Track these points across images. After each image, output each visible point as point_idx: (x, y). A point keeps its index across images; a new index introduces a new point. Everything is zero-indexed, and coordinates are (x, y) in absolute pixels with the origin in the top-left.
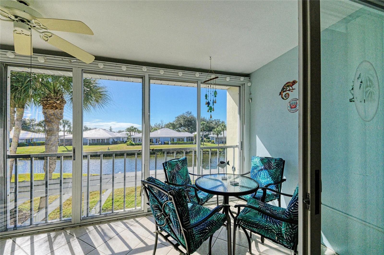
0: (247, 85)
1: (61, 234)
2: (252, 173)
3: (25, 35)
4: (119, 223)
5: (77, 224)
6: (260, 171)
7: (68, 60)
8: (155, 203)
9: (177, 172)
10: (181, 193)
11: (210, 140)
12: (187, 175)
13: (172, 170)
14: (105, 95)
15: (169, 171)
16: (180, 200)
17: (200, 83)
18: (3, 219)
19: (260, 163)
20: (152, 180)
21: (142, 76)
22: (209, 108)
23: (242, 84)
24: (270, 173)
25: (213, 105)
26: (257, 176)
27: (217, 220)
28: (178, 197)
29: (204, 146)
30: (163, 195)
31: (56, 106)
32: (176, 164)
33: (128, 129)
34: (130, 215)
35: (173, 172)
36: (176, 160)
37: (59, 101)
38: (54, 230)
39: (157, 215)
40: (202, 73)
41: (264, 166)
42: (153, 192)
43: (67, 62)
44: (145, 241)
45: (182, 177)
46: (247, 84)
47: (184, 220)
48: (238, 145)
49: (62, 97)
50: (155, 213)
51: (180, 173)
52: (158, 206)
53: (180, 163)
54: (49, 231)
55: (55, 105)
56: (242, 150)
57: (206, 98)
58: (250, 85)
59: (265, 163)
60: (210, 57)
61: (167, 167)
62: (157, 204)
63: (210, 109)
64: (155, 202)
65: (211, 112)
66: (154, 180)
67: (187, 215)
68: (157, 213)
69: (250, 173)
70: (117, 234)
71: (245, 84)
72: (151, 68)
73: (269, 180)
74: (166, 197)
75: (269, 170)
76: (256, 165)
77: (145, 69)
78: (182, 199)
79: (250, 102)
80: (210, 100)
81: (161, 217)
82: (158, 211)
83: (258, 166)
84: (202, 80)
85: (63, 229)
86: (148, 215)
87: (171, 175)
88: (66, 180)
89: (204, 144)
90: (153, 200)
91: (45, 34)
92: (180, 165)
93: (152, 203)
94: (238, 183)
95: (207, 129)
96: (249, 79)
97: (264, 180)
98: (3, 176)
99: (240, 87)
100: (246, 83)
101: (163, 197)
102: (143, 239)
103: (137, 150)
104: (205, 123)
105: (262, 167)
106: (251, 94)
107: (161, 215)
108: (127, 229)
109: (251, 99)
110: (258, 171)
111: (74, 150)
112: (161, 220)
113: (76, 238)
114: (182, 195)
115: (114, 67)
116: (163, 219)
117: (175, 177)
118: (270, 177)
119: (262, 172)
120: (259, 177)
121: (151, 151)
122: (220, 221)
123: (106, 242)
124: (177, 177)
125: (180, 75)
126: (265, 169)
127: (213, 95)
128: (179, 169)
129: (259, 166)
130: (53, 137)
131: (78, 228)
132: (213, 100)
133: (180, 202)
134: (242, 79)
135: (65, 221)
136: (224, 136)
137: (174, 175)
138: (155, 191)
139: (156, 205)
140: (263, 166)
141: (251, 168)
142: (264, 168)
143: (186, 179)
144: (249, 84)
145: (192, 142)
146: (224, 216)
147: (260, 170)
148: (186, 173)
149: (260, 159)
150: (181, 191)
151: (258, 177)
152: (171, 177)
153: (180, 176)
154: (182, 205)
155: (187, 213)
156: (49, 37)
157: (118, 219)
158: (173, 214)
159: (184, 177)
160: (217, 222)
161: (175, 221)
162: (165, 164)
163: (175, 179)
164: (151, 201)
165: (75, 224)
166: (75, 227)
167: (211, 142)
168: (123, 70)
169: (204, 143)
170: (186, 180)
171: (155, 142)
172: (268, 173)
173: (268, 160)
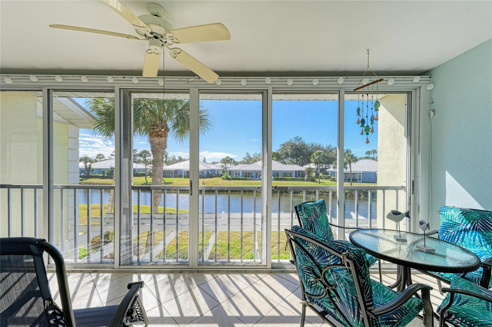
0: (426, 89)
1: (179, 277)
2: (445, 234)
3: (156, 54)
4: (239, 276)
5: (194, 269)
6: (463, 232)
7: (185, 79)
8: (307, 264)
9: (315, 219)
10: (362, 257)
11: (329, 176)
12: (327, 226)
13: (308, 217)
14: (206, 119)
15: (305, 219)
16: (361, 269)
17: (344, 93)
18: (129, 250)
19: (462, 219)
20: (300, 230)
21: (263, 91)
22: (364, 128)
23: (415, 88)
24: (488, 239)
25: (372, 123)
26: (456, 239)
27: (408, 306)
28: (357, 262)
29: (320, 184)
30: (327, 256)
31: (161, 135)
32: (313, 209)
33: (224, 160)
34: (251, 269)
35: (310, 220)
36: (311, 203)
37: (164, 129)
38: (173, 272)
39: (308, 281)
40: (347, 77)
41: (472, 224)
42: (307, 248)
43: (185, 83)
44: (277, 307)
45: (321, 228)
46: (426, 87)
47: (366, 299)
48: (405, 186)
49: (166, 125)
50: (306, 277)
51: (319, 222)
52: (312, 268)
53: (318, 208)
54: (168, 272)
55: (160, 133)
56: (413, 194)
57: (358, 114)
58: (431, 89)
59: (475, 219)
60: (368, 51)
61: (302, 213)
62: (310, 265)
63: (365, 130)
64: (308, 262)
65: (367, 134)
66: (304, 231)
67: (370, 291)
68: (309, 278)
69: (437, 232)
70: (241, 291)
71: (422, 89)
72: (276, 79)
73: (485, 249)
74: (333, 260)
75: (485, 233)
76: (453, 222)
77: (268, 80)
78: (365, 267)
79: (432, 116)
80: (367, 117)
81: (315, 285)
82: (311, 276)
83: (456, 223)
84: (347, 88)
85: (181, 272)
86: (272, 272)
87: (307, 224)
88: (172, 215)
89: (320, 182)
90: (304, 258)
91: (174, 51)
92: (318, 210)
93: (302, 262)
94: (434, 250)
95: (324, 160)
96: (429, 79)
97: (474, 249)
98: (128, 207)
99: (409, 93)
100: (422, 86)
101: (328, 259)
102: (275, 305)
103: (256, 187)
104: (321, 153)
105: (467, 225)
106: (433, 103)
107: (316, 281)
108: (250, 286)
109: (434, 111)
110: (459, 231)
111: (191, 184)
112: (316, 290)
113: (197, 286)
114: (364, 261)
115: (232, 83)
116: (320, 288)
117: (313, 227)
118: (488, 246)
119: (466, 235)
120: (462, 242)
121: (274, 188)
122: (413, 308)
123: (229, 298)
124: (316, 228)
125: (315, 84)
126: (475, 229)
127: (372, 109)
128: (317, 216)
129: (460, 223)
130: (159, 168)
131: (196, 274)
132: (373, 116)
133: (361, 271)
134: (417, 79)
135: (182, 263)
136: (351, 171)
137: (312, 225)
138: (311, 248)
139: (308, 267)
140: (470, 224)
141: (441, 225)
142: (472, 228)
143: (326, 231)
144: (430, 87)
145: (303, 178)
146: (419, 303)
147: (461, 231)
148: (326, 223)
149: (460, 212)
150: (362, 254)
151: (457, 241)
152: (309, 226)
153: (319, 226)
154: (363, 275)
155: (369, 288)
156: (178, 54)
157: (237, 271)
158: (346, 287)
159: (324, 228)
160: (408, 309)
161: (350, 298)
162: (299, 208)
163: (313, 230)
164: (299, 259)
165: (192, 269)
166: (192, 272)
167: (330, 179)
168: (243, 84)
169: (320, 180)
170: (327, 233)
171: (255, 177)
172: (482, 238)
173: (480, 215)
